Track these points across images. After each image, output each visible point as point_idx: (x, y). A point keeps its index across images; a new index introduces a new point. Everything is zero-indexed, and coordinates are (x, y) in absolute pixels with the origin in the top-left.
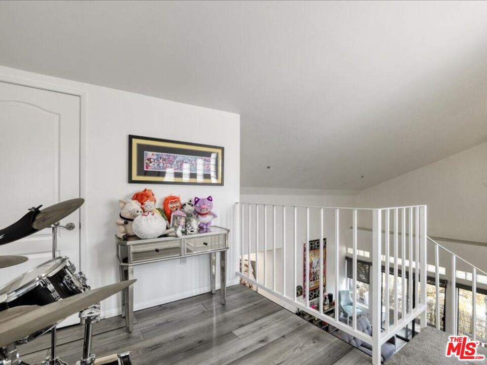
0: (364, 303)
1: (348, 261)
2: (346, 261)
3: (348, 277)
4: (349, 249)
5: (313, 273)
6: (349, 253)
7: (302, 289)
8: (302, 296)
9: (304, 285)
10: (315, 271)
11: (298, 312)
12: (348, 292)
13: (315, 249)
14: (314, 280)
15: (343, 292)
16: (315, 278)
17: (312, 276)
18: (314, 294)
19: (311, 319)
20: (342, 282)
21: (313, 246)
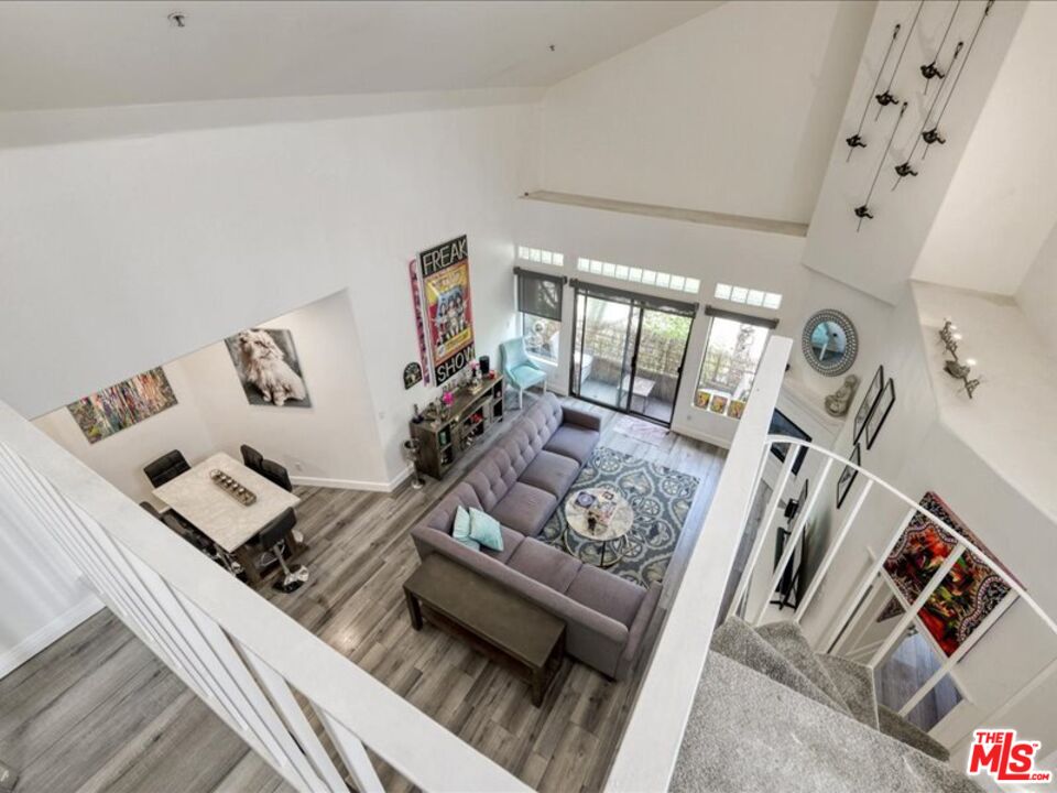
0: (550, 356)
1: (519, 277)
2: (516, 277)
3: (520, 310)
4: (521, 249)
5: (442, 325)
6: (522, 260)
7: (419, 367)
8: (422, 381)
9: (423, 358)
10: (445, 321)
11: (416, 417)
12: (519, 341)
13: (439, 269)
14: (445, 340)
15: (511, 343)
16: (448, 336)
17: (440, 333)
18: (448, 369)
19: (445, 424)
20: (508, 324)
21: (435, 262)
